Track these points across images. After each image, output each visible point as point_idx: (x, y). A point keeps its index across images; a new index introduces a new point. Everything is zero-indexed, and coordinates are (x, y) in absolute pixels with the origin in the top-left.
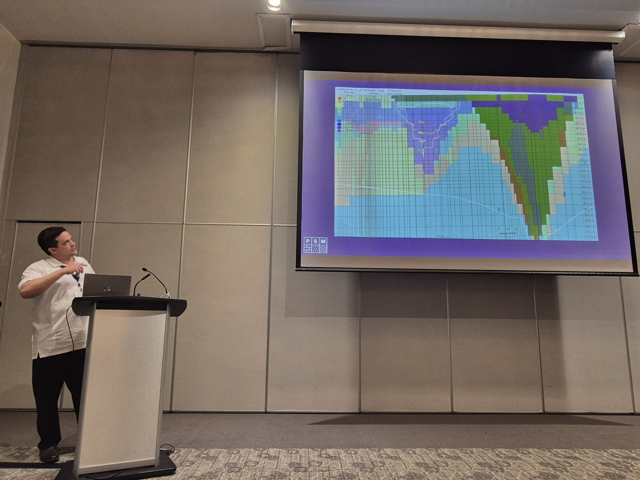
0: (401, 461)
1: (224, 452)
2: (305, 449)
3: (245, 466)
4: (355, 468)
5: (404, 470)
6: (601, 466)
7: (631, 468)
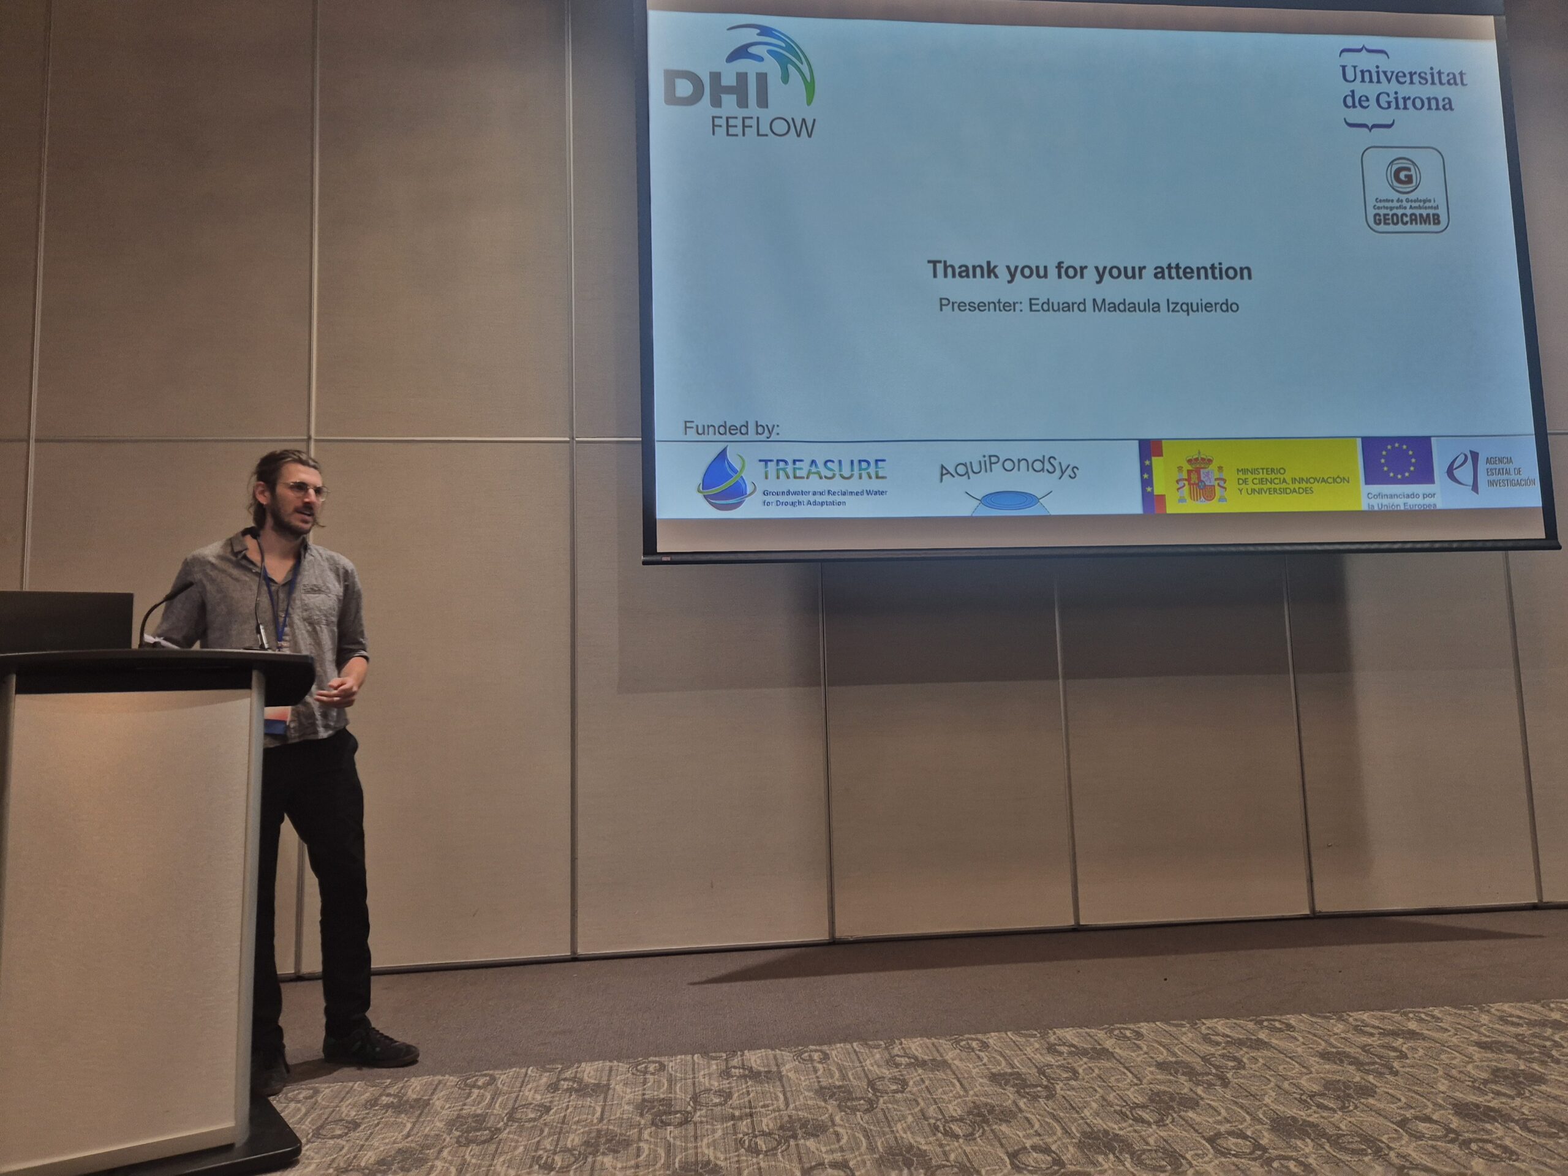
0: (949, 1072)
1: (448, 1084)
2: (683, 1056)
3: (508, 1120)
4: (825, 1101)
5: (960, 1097)
6: (1479, 1052)
7: (1554, 1053)
